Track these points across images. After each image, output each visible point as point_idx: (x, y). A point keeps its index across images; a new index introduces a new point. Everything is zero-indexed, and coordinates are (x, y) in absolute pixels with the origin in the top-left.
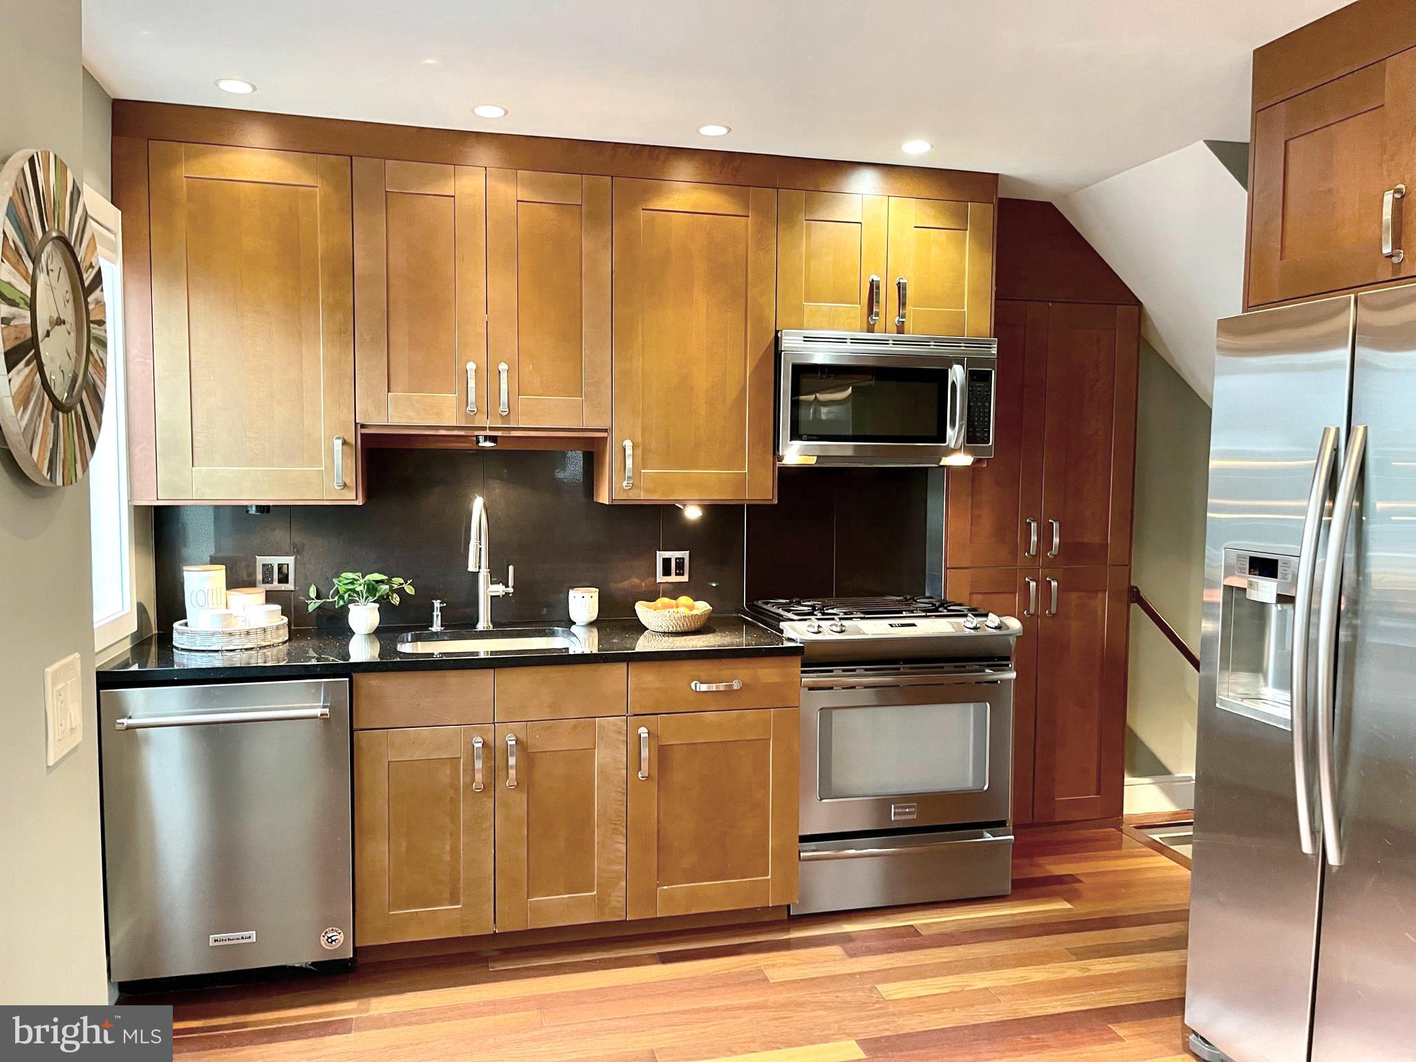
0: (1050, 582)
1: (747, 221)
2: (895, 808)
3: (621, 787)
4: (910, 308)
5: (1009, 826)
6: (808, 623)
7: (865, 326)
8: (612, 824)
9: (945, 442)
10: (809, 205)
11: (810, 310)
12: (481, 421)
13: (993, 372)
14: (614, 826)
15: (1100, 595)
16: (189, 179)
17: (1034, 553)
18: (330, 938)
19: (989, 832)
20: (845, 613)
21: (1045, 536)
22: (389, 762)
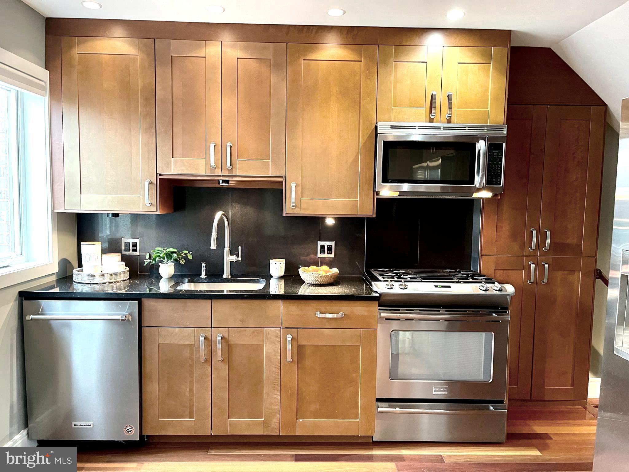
0: (544, 265)
1: (361, 64)
2: (435, 388)
3: (277, 365)
4: (454, 109)
5: (506, 404)
6: (387, 283)
7: (428, 120)
8: (273, 384)
9: (474, 184)
10: (397, 54)
11: (396, 112)
12: (218, 172)
13: (504, 144)
14: (273, 386)
15: (576, 273)
16: (79, 54)
17: (534, 248)
18: (128, 429)
19: (492, 406)
20: (411, 278)
21: (541, 238)
22: (159, 344)
